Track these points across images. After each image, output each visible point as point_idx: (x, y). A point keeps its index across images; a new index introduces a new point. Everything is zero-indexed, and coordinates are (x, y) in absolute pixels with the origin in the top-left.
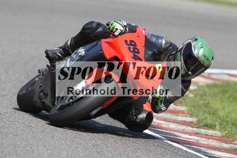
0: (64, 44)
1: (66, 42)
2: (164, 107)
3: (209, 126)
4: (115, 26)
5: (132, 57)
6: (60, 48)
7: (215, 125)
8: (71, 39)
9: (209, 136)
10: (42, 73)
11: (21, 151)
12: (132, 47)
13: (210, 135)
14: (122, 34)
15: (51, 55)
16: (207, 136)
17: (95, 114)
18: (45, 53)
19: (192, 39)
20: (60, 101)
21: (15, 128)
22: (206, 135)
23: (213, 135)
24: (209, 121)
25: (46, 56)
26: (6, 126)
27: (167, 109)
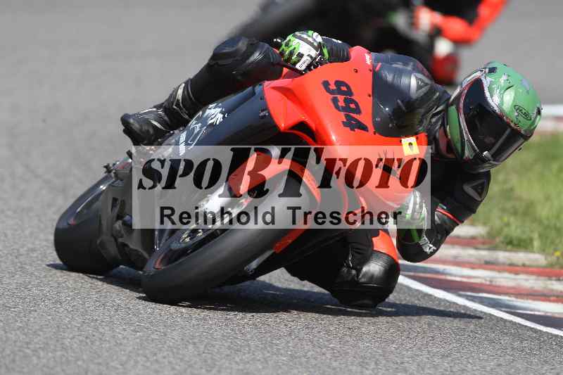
0: (167, 97)
1: (171, 92)
2: (431, 246)
3: (515, 242)
4: (295, 48)
5: (343, 122)
6: (158, 107)
7: (531, 240)
8: (183, 85)
9: (517, 266)
10: (115, 173)
11: (74, 338)
12: (341, 98)
13: (520, 263)
14: (315, 67)
15: (136, 126)
16: (511, 268)
17: (255, 269)
18: (121, 123)
19: (482, 71)
20: (166, 240)
21: (56, 285)
22: (511, 265)
23: (527, 263)
24: (515, 231)
25: (124, 131)
26: (32, 283)
27: (437, 249)
